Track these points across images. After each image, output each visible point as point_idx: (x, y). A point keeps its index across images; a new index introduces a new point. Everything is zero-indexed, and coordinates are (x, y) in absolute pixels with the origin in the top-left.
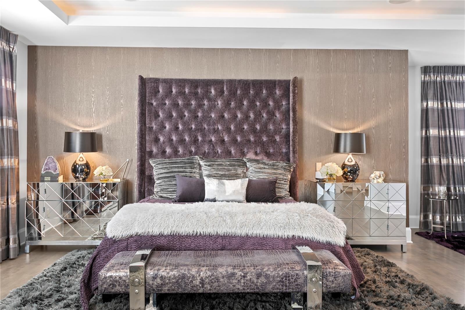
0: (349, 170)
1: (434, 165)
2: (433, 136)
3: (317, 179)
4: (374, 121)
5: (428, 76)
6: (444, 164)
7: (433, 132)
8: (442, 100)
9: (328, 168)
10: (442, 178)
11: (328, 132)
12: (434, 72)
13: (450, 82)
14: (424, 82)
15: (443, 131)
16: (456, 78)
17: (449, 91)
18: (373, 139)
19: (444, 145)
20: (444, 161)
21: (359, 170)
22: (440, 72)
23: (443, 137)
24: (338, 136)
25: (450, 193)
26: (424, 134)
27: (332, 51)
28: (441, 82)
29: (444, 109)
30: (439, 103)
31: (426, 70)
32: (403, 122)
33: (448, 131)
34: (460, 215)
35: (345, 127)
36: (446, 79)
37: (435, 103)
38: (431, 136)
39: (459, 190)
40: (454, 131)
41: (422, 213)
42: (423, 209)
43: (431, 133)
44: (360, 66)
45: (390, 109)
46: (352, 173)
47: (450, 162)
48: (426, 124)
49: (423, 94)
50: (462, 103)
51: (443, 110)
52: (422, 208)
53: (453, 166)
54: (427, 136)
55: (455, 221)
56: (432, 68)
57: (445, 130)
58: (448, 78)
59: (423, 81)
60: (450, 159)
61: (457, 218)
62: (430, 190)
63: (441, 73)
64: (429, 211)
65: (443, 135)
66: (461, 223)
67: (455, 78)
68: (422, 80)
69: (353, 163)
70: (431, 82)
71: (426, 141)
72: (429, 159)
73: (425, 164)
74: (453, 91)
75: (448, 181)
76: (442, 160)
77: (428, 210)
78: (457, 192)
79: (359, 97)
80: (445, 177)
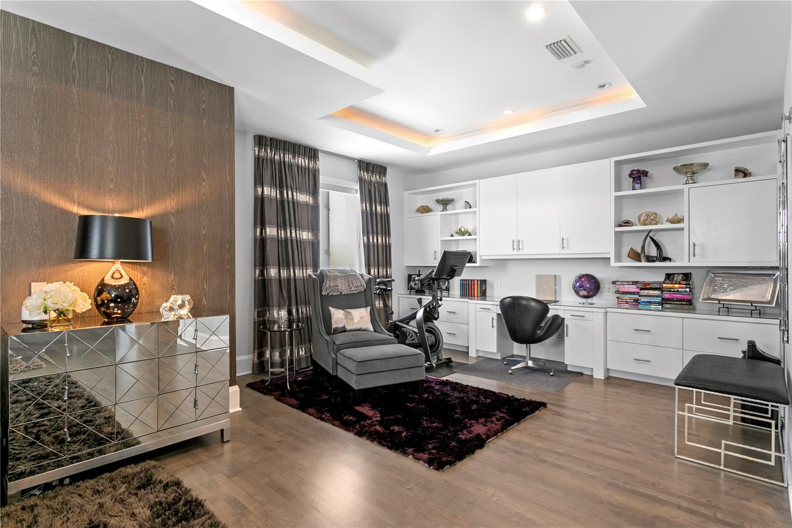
0: (113, 296)
1: (272, 279)
2: (271, 237)
3: (24, 322)
4: (173, 200)
5: (263, 150)
6: (284, 277)
7: (271, 231)
8: (281, 187)
9: (49, 296)
10: (281, 297)
11: (68, 214)
12: (271, 147)
13: (291, 165)
14: (258, 158)
15: (282, 231)
16: (298, 161)
17: (290, 177)
18: (172, 235)
19: (284, 250)
20: (284, 274)
21: (138, 294)
22: (278, 148)
23: (283, 239)
24: (86, 222)
25: (292, 317)
26: (258, 234)
27: (76, 38)
28: (280, 162)
29: (284, 200)
30: (278, 191)
31: (261, 141)
32: (226, 208)
33: (288, 231)
34: (303, 345)
35: (111, 207)
36: (286, 159)
37: (273, 190)
38: (267, 237)
39: (302, 312)
40: (296, 232)
41: (256, 351)
42: (258, 344)
43: (268, 233)
44: (144, 90)
45: (204, 183)
46: (119, 302)
47: (292, 275)
48: (260, 220)
49: (257, 175)
50: (305, 195)
51: (282, 202)
52: (256, 343)
53: (295, 279)
54: (263, 237)
55: (298, 355)
56: (268, 140)
57: (285, 230)
58: (288, 158)
59: (257, 156)
60: (292, 270)
61: (300, 350)
62: (266, 315)
63: (279, 150)
64: (266, 346)
65: (283, 236)
66: (304, 356)
67: (296, 160)
68: (255, 155)
69: (125, 281)
70: (267, 159)
71: (261, 244)
72: (265, 270)
73: (261, 278)
74: (294, 178)
75: (289, 301)
76: (281, 271)
77: (264, 344)
78: (299, 315)
79: (143, 152)
80: (285, 295)
